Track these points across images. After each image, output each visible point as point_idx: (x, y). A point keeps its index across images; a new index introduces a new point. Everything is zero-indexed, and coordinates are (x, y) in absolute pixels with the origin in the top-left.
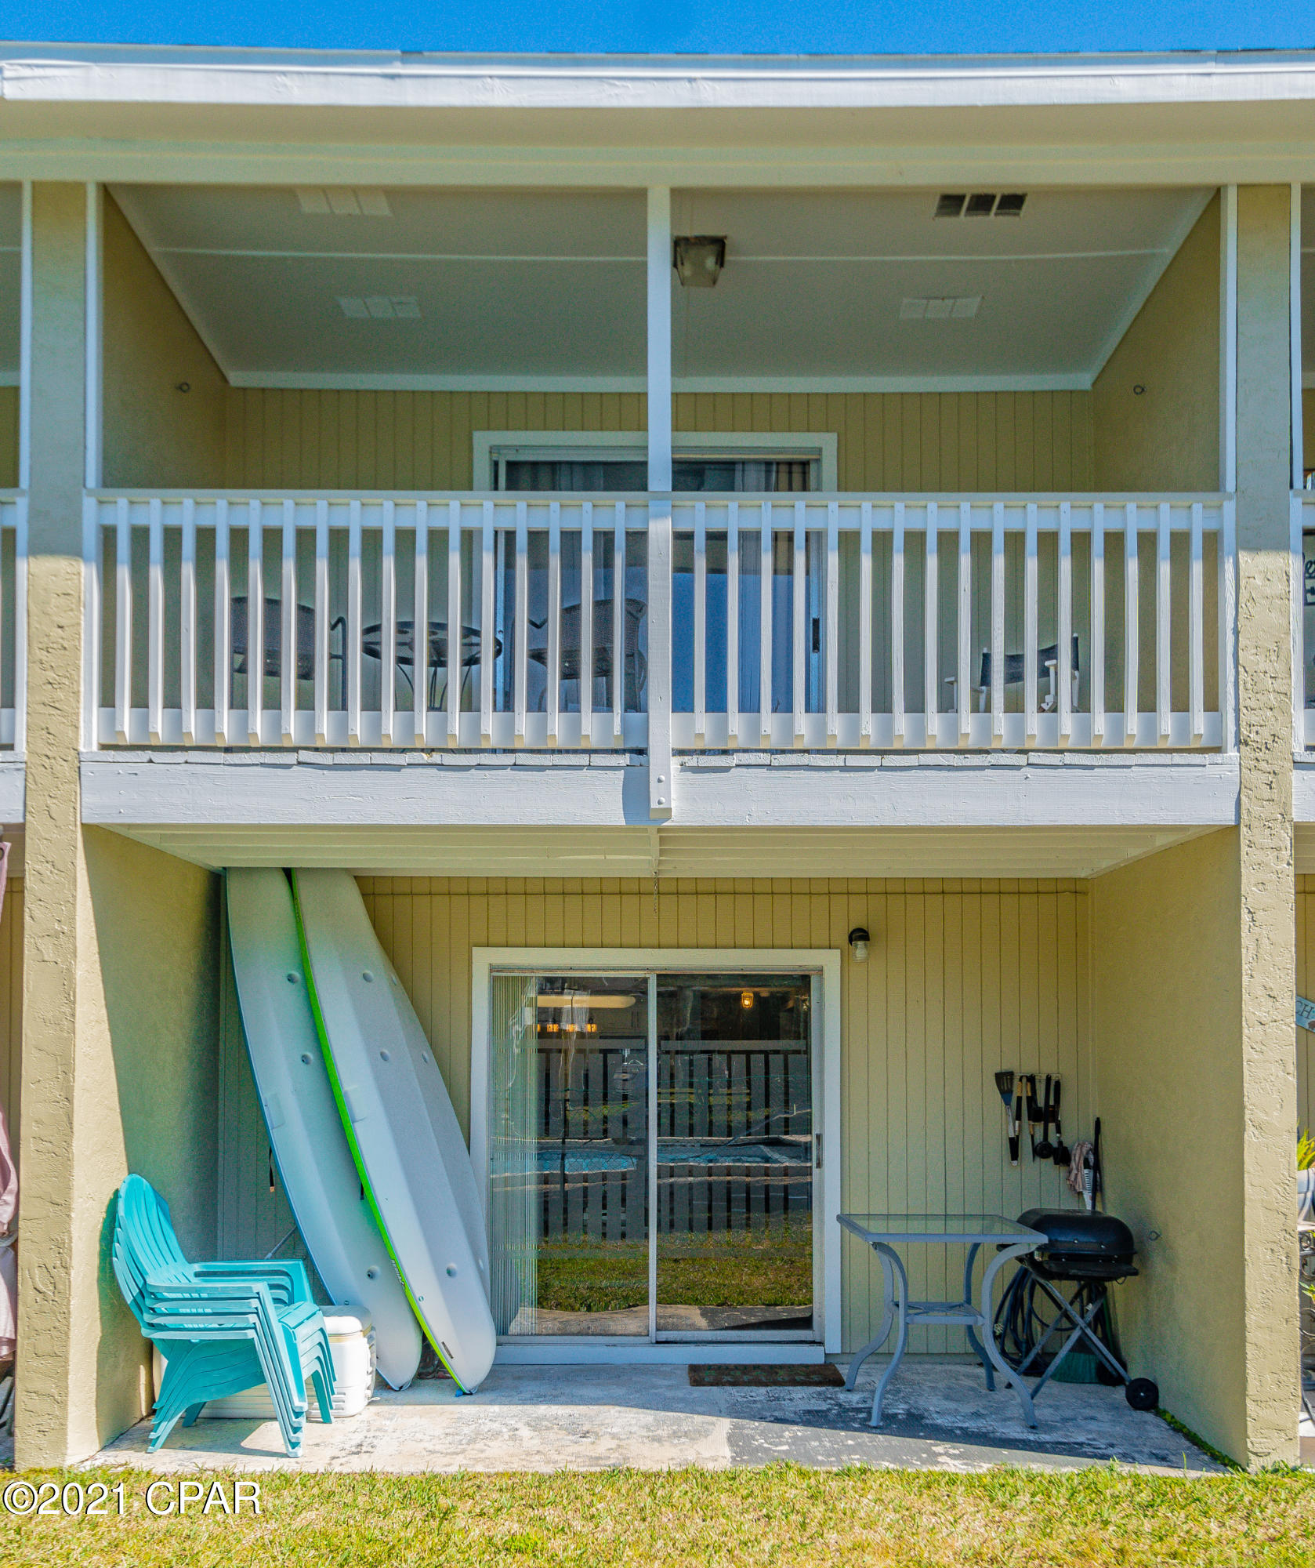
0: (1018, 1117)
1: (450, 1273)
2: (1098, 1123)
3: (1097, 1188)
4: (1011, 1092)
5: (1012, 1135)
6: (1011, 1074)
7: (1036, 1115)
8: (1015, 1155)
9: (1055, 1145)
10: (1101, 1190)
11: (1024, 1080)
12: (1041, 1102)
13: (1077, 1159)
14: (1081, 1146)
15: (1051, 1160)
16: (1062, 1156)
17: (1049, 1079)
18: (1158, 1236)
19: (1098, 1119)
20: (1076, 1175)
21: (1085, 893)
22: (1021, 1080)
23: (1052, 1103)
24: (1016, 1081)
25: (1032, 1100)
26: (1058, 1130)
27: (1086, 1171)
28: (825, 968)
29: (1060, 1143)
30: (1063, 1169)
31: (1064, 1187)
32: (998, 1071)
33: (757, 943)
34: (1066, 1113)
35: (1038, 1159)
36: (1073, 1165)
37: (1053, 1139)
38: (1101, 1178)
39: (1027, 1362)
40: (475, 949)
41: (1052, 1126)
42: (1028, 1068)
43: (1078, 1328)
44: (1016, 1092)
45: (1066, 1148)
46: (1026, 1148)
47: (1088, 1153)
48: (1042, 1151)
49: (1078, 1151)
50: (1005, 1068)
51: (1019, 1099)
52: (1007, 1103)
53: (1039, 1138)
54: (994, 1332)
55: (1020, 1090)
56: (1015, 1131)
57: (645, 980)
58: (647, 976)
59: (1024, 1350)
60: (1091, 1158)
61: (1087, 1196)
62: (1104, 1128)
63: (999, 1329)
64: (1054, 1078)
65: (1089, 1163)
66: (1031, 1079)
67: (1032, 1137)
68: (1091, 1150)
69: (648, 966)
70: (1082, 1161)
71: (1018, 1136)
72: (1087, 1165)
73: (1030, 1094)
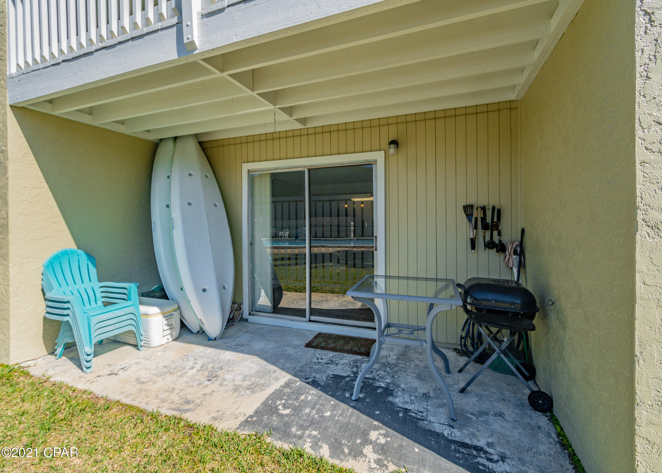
0: (476, 228)
1: (204, 290)
2: (523, 231)
3: (521, 265)
4: (472, 215)
5: (472, 237)
6: (472, 206)
7: (485, 227)
8: (473, 247)
9: (497, 242)
10: (524, 267)
11: (479, 209)
12: (489, 220)
13: (510, 249)
14: (512, 243)
15: (495, 250)
16: (501, 248)
17: (494, 208)
18: (553, 303)
19: (523, 228)
20: (509, 258)
21: (516, 108)
22: (477, 209)
23: (495, 220)
24: (475, 210)
25: (484, 219)
26: (499, 234)
27: (515, 256)
28: (378, 160)
29: (500, 241)
30: (502, 256)
31: (503, 264)
32: (465, 204)
33: (348, 151)
34: (505, 226)
35: (487, 249)
36: (507, 253)
37: (496, 238)
38: (524, 261)
39: (477, 354)
40: (243, 164)
41: (495, 233)
42: (482, 203)
43: (495, 353)
44: (475, 215)
45: (503, 244)
46: (480, 243)
47: (516, 247)
48: (490, 245)
49: (511, 246)
50: (469, 203)
51: (476, 219)
52: (470, 221)
53: (488, 238)
54: (461, 336)
55: (478, 214)
56: (473, 236)
57: (304, 171)
58: (304, 170)
59: (475, 347)
60: (519, 249)
61: (515, 270)
62: (526, 233)
63: (464, 335)
64: (497, 207)
65: (517, 252)
66: (484, 209)
67: (484, 238)
68: (518, 245)
69: (304, 166)
70: (512, 251)
71: (475, 238)
72: (515, 253)
73: (482, 216)
